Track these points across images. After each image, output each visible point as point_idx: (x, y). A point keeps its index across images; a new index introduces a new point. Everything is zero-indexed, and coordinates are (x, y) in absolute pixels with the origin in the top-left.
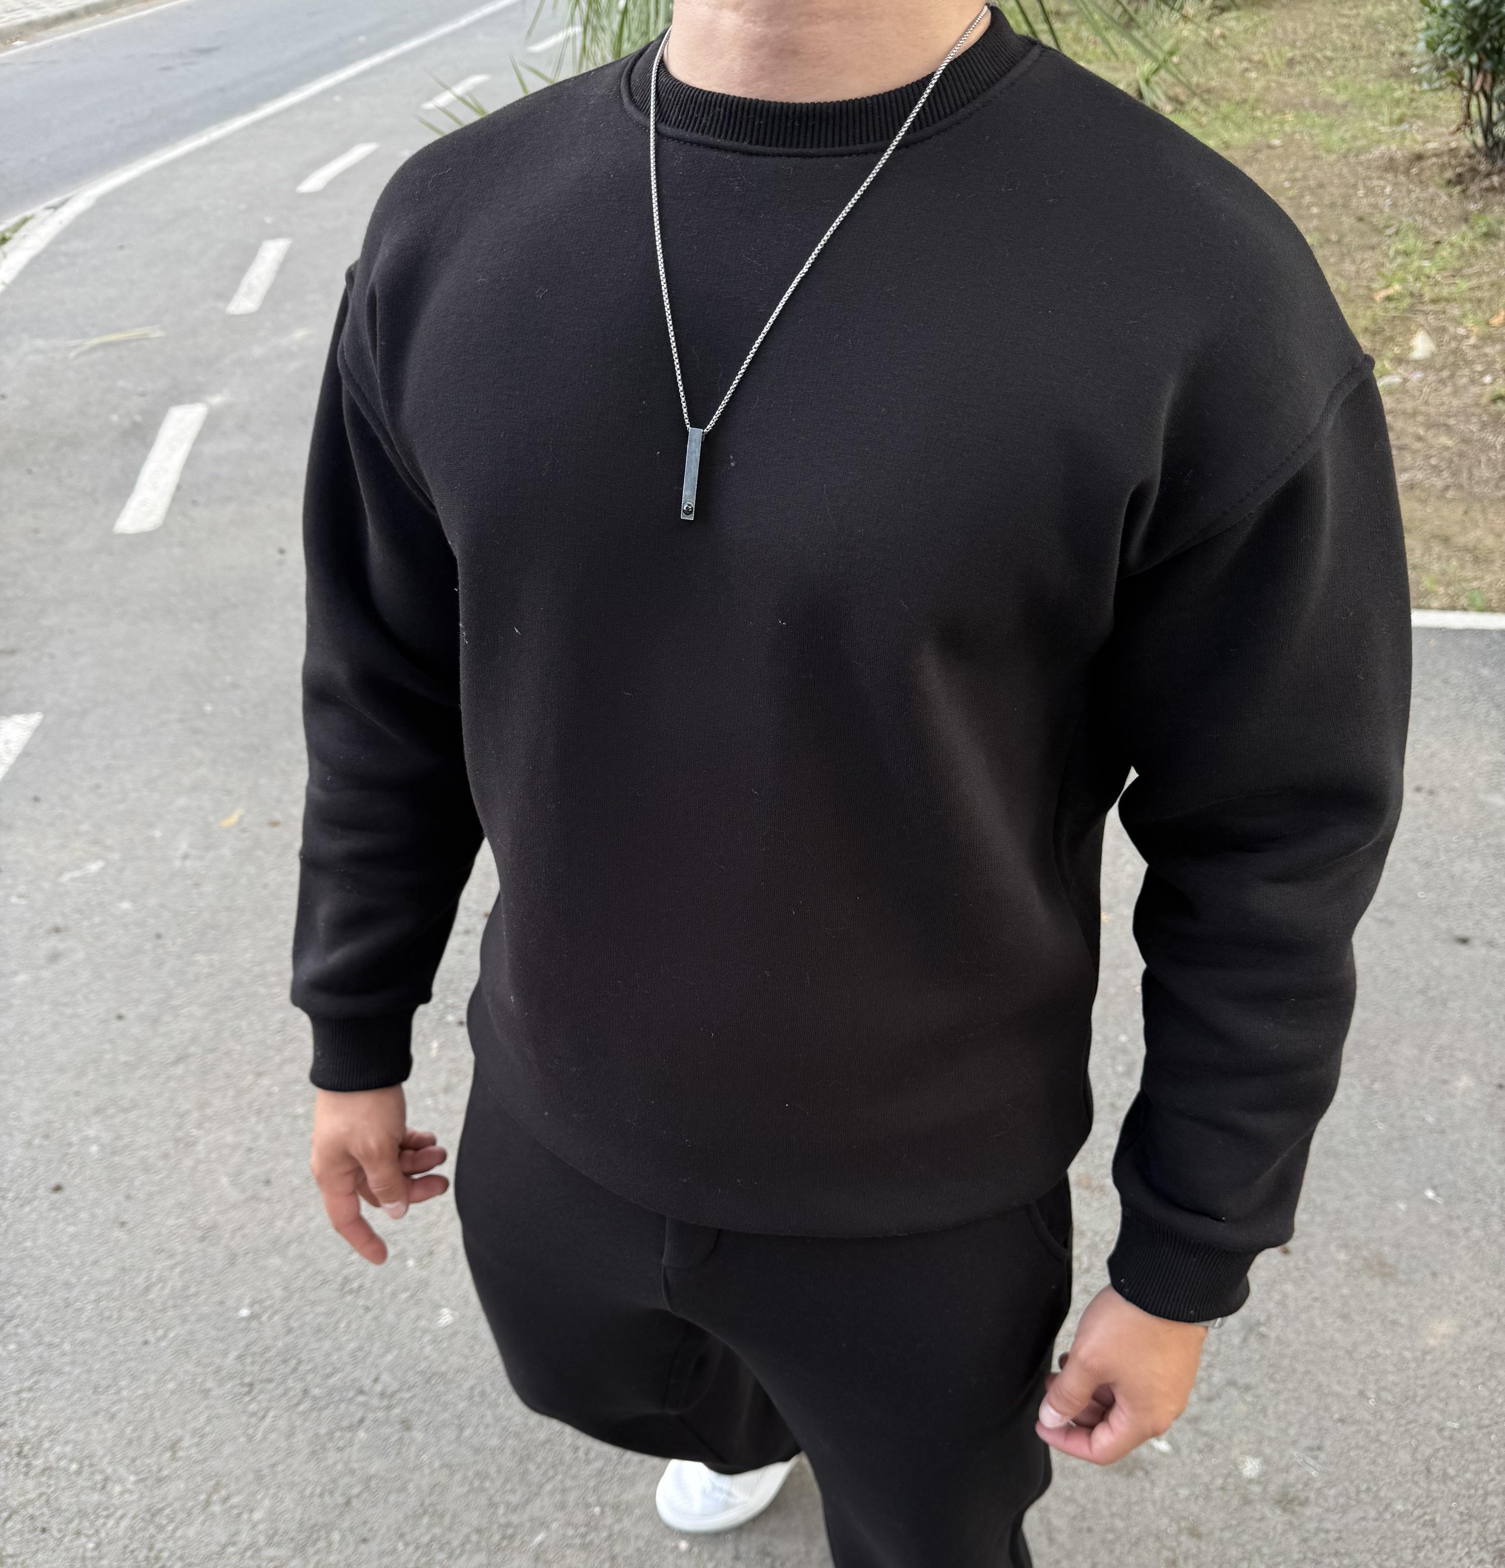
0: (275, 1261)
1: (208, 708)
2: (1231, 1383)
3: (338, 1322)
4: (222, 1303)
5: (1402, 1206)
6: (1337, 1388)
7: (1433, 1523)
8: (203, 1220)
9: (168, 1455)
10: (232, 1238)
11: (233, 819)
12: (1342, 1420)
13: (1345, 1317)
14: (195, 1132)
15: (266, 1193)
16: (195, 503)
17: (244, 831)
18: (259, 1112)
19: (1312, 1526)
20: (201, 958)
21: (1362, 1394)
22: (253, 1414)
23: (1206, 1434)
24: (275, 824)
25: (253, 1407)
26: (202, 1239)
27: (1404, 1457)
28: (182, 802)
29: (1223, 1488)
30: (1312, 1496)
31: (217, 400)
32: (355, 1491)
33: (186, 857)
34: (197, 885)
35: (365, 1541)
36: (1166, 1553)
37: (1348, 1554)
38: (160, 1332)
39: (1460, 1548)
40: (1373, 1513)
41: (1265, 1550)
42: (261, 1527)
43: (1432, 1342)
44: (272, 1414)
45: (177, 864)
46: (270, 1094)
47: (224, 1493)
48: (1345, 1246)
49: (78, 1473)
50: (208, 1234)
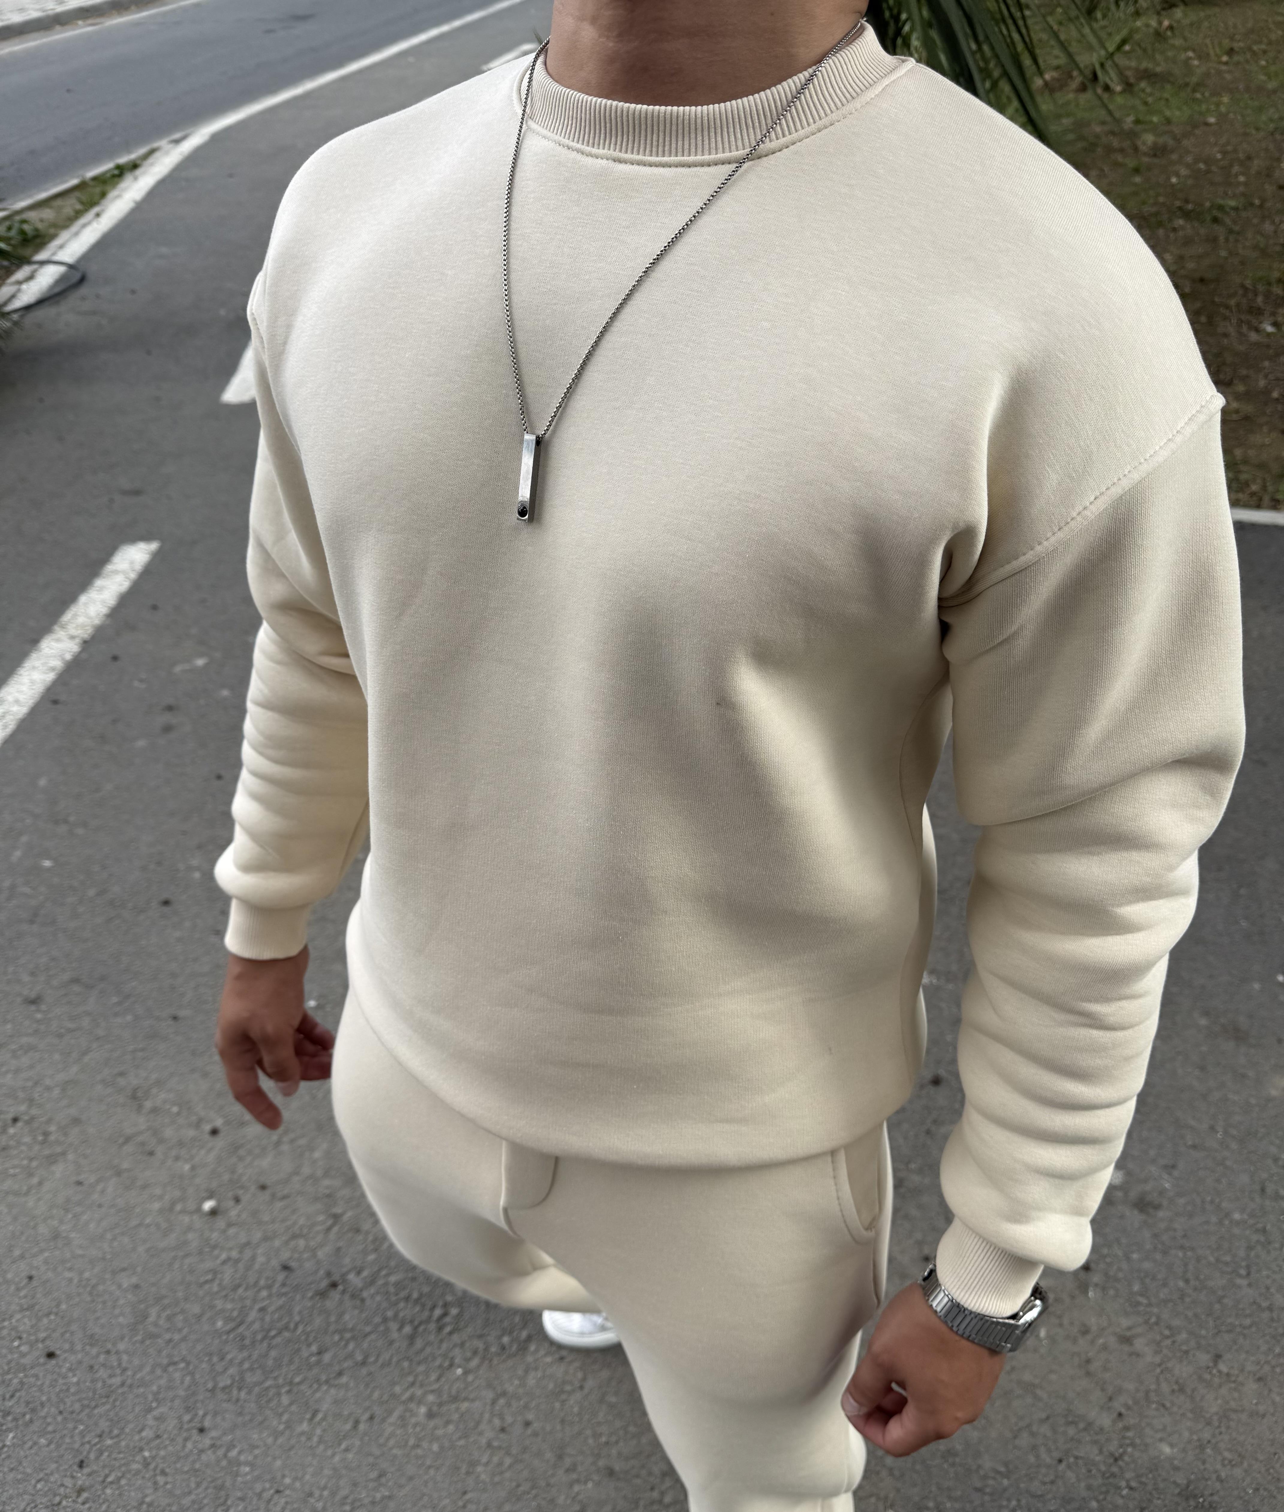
6: (1192, 1123)
12: (1194, 1147)
30: (1165, 1203)
49: (178, 1114)
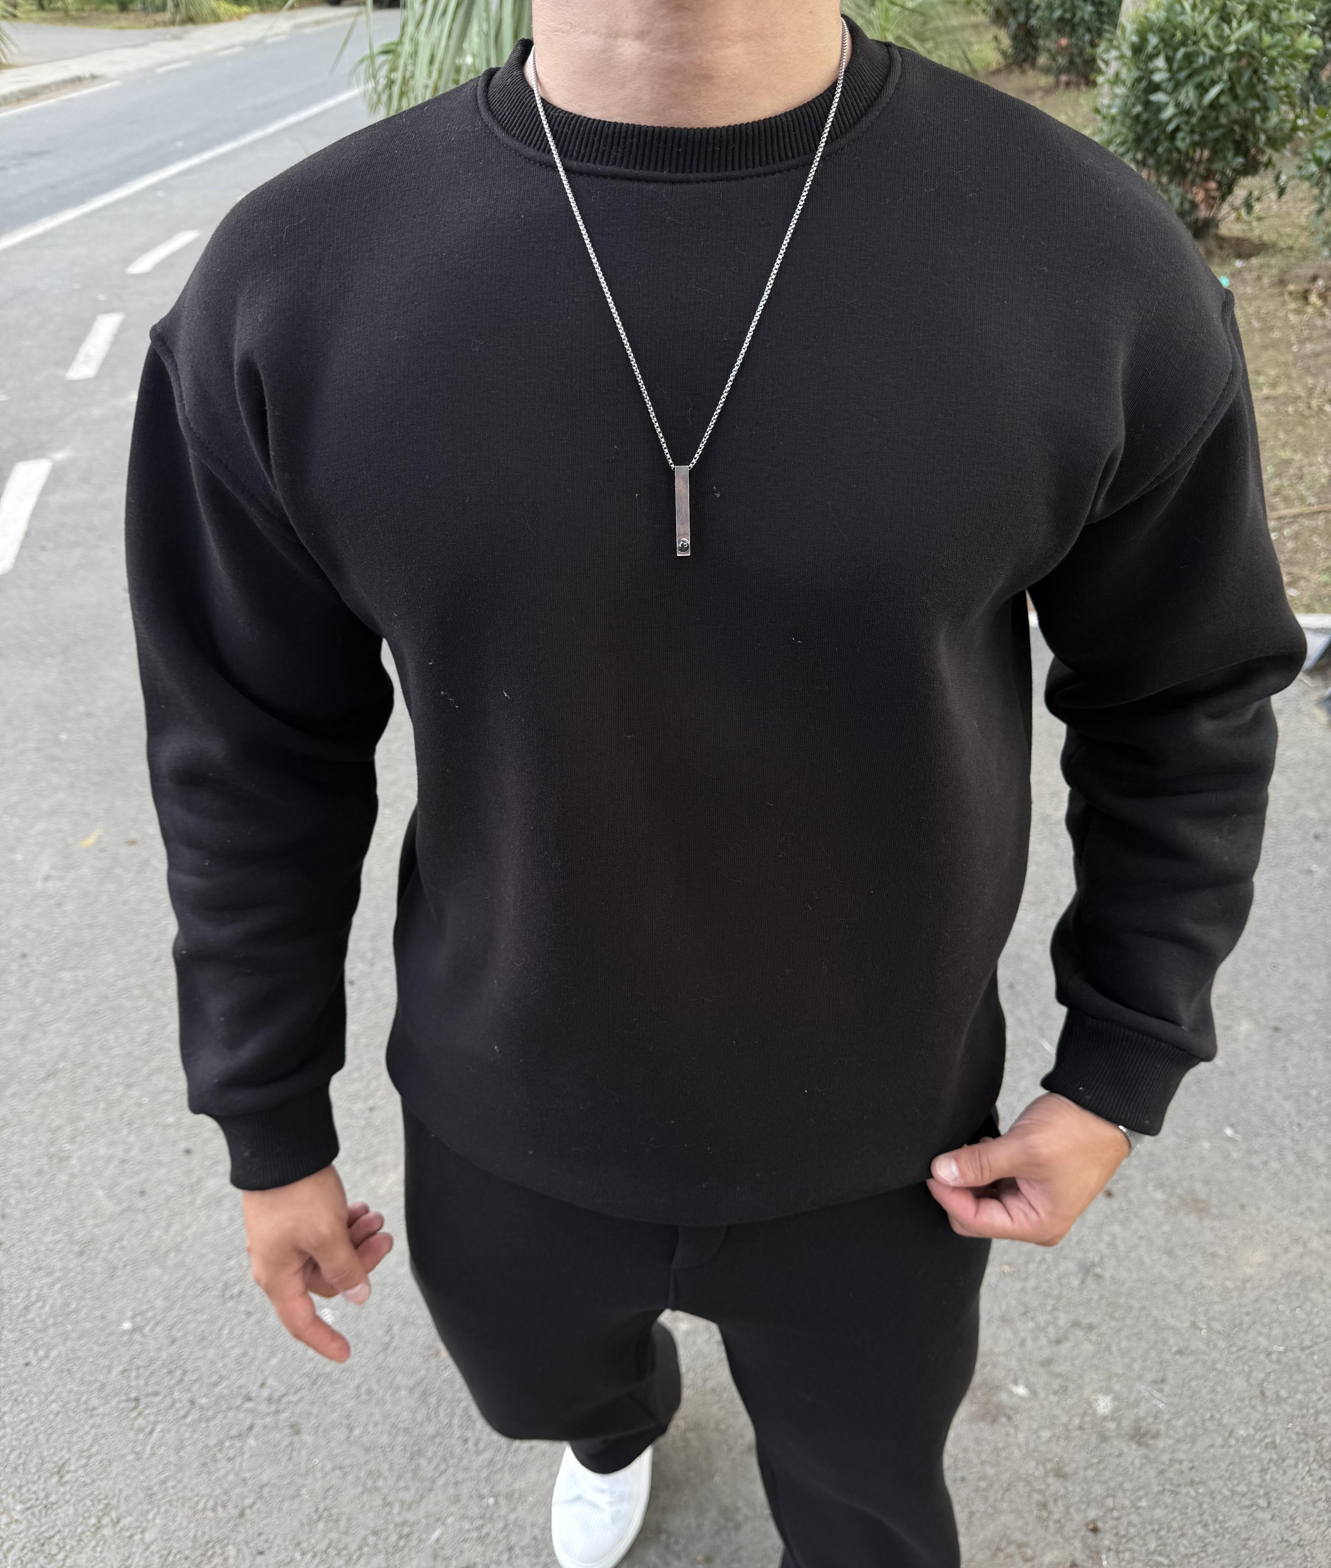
0: (155, 1271)
1: (64, 737)
2: (1076, 1324)
3: (221, 1329)
4: (103, 1318)
5: (1206, 1145)
7: (1273, 1445)
8: (80, 1235)
9: (55, 1479)
10: (110, 1251)
11: (92, 840)
13: (1169, 1252)
14: (67, 1147)
15: (141, 1203)
16: (43, 549)
17: (102, 850)
18: (130, 1124)
19: (1166, 1457)
20: (66, 975)
21: (1194, 1325)
22: (141, 1430)
23: (1058, 1375)
24: (132, 842)
25: (140, 1421)
26: (81, 1254)
27: (1239, 1383)
28: (41, 826)
29: (1080, 1428)
31: (60, 456)
32: (248, 1502)
33: (47, 878)
34: (59, 905)
35: (261, 1553)
36: (1037, 1497)
37: (1202, 1483)
38: (41, 1353)
39: (1302, 1469)
40: (1219, 1441)
41: (1127, 1485)
42: (154, 1548)
43: (1249, 1271)
44: (159, 1427)
45: (39, 885)
46: (140, 1105)
47: (114, 1514)
48: (1161, 1186)
50: (86, 1248)
